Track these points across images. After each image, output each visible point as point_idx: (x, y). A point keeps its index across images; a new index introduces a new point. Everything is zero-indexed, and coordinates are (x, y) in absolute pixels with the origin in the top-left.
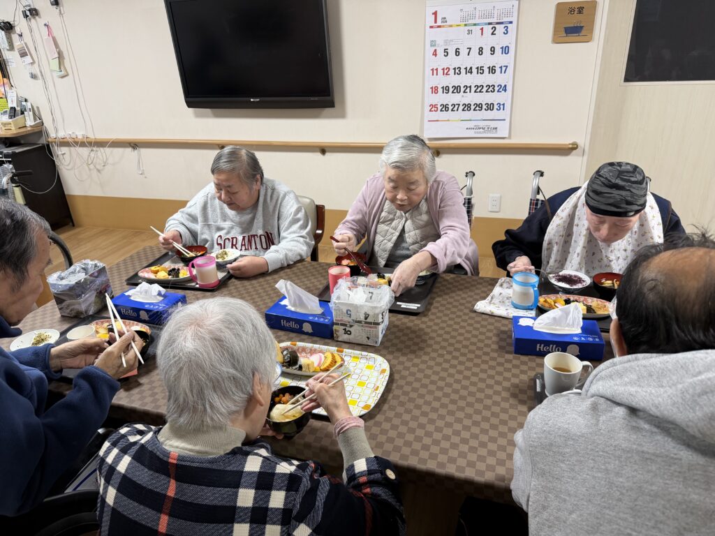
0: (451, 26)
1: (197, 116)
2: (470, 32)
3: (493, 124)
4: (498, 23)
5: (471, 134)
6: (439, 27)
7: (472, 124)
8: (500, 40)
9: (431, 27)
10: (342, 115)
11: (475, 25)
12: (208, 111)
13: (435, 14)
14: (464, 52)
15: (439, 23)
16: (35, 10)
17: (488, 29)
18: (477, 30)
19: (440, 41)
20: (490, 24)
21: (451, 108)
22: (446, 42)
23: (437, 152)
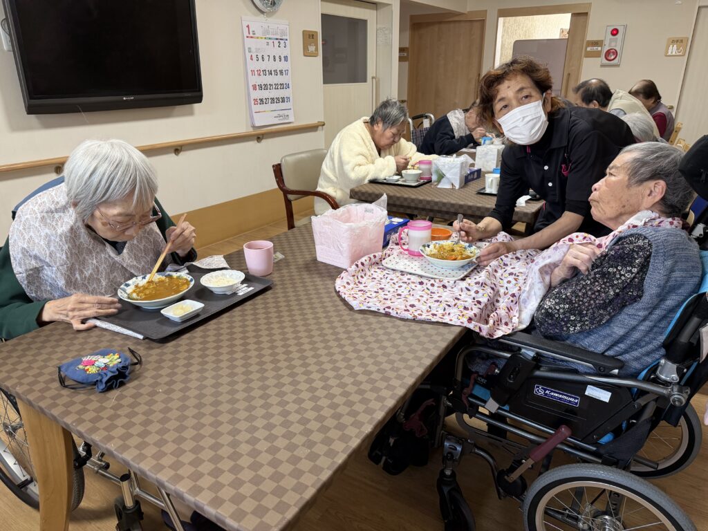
0: (258, 38)
2: (268, 43)
3: (286, 112)
4: (281, 39)
5: (276, 121)
6: (252, 37)
7: (276, 114)
8: (283, 52)
9: (247, 37)
11: (270, 39)
13: (248, 26)
14: (266, 58)
15: (251, 35)
17: (276, 42)
18: (270, 41)
19: (253, 50)
20: (277, 39)
21: (265, 101)
22: (257, 50)
23: (259, 138)
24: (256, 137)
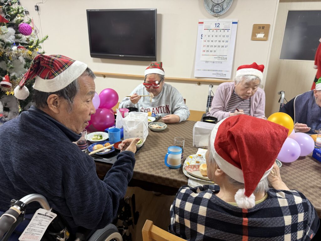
23: (199, 83)
24: (197, 83)
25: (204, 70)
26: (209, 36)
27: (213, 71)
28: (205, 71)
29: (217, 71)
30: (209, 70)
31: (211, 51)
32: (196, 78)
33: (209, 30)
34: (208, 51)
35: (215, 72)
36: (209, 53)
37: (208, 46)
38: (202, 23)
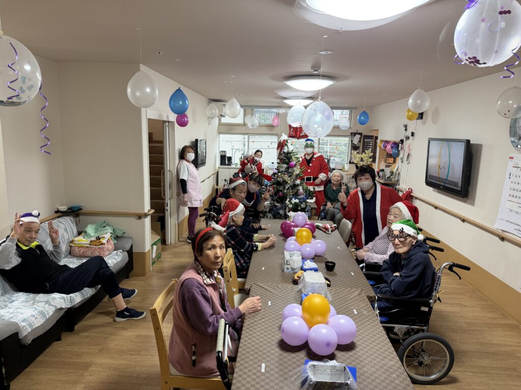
1: (433, 190)
10: (473, 204)
12: (436, 190)
16: (409, 137)
23: (503, 239)
24: (501, 237)
25: (507, 221)
26: (516, 176)
27: (516, 224)
28: (508, 223)
29: (518, 225)
30: (512, 223)
31: (516, 197)
32: (501, 232)
33: (516, 168)
34: (513, 196)
35: (517, 227)
36: (514, 199)
37: (514, 190)
38: (511, 158)
